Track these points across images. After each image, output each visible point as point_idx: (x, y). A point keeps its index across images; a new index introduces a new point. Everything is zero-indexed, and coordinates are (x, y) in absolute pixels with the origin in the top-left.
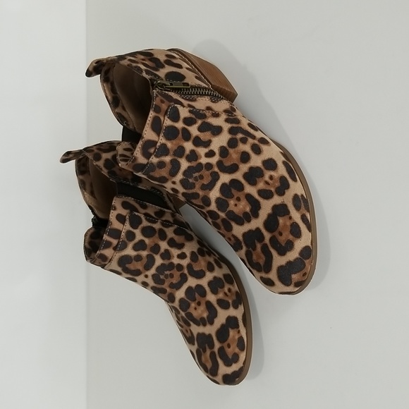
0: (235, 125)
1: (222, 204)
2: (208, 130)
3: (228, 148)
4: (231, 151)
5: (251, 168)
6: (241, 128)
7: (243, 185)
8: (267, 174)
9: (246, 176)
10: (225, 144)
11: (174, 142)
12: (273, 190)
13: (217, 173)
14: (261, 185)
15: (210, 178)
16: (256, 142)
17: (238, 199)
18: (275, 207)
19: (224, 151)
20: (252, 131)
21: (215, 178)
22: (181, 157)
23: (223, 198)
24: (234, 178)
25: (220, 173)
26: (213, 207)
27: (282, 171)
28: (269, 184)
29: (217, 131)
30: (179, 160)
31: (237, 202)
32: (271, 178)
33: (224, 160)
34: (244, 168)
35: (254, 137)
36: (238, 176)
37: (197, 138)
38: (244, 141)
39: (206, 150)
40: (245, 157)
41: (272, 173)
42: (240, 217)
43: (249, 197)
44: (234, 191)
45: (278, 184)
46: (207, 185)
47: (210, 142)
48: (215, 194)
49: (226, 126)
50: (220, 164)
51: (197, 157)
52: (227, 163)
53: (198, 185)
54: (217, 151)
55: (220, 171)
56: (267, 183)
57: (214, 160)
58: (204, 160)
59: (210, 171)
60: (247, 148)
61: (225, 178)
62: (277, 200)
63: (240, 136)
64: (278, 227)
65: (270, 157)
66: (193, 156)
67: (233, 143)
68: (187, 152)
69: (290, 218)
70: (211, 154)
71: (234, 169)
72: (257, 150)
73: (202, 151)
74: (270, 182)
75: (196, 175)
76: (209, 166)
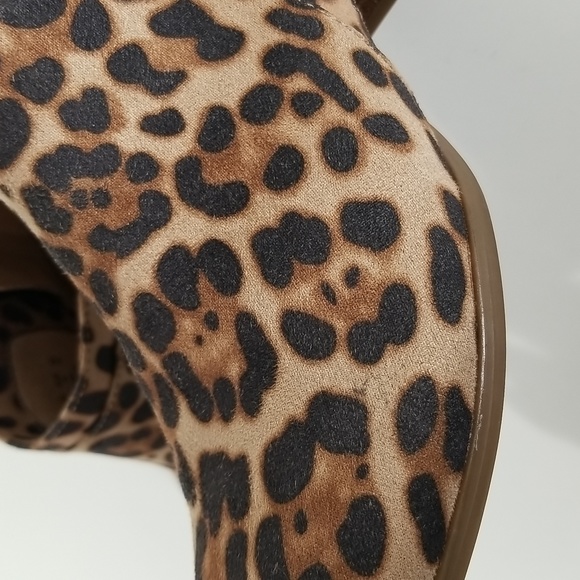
0: (297, 41)
1: (153, 317)
2: (188, 35)
3: (237, 120)
4: (244, 131)
5: (291, 218)
6: (317, 56)
7: (240, 272)
8: (345, 256)
9: (262, 241)
10: (232, 101)
11: (28, 36)
12: (341, 326)
13: (167, 199)
14: (303, 294)
15: (133, 212)
16: (352, 122)
17: (212, 322)
18: (323, 403)
19: (218, 127)
20: (355, 79)
21: (156, 213)
22: (41, 100)
23: (163, 299)
24: (222, 237)
25: (177, 204)
26: (123, 321)
27: (411, 261)
28: (334, 302)
29: (222, 44)
30: (31, 109)
31: (205, 333)
32: (353, 276)
33: (207, 158)
34: (266, 209)
35: (351, 102)
36: (236, 232)
37: (134, 52)
38: (305, 106)
39: (153, 105)
40: (285, 169)
41: (364, 260)
42: (205, 390)
43: (248, 328)
44: (204, 284)
45: (367, 311)
46: (116, 234)
47: (180, 77)
48: (135, 274)
49: (262, 38)
50: (187, 170)
51: (108, 117)
52: (216, 175)
53: (82, 224)
54: (193, 120)
55: (183, 196)
56: (327, 292)
57: (170, 151)
58: (129, 139)
59: (145, 186)
60: (304, 135)
61: (189, 228)
62: (338, 373)
63: (299, 83)
64: (302, 487)
65: (384, 194)
66: (91, 111)
67: (260, 105)
68: (72, 89)
69: (363, 472)
70: (165, 124)
71: (228, 201)
72: (342, 153)
73: (134, 103)
74: (343, 291)
75: (86, 184)
76: (144, 166)
